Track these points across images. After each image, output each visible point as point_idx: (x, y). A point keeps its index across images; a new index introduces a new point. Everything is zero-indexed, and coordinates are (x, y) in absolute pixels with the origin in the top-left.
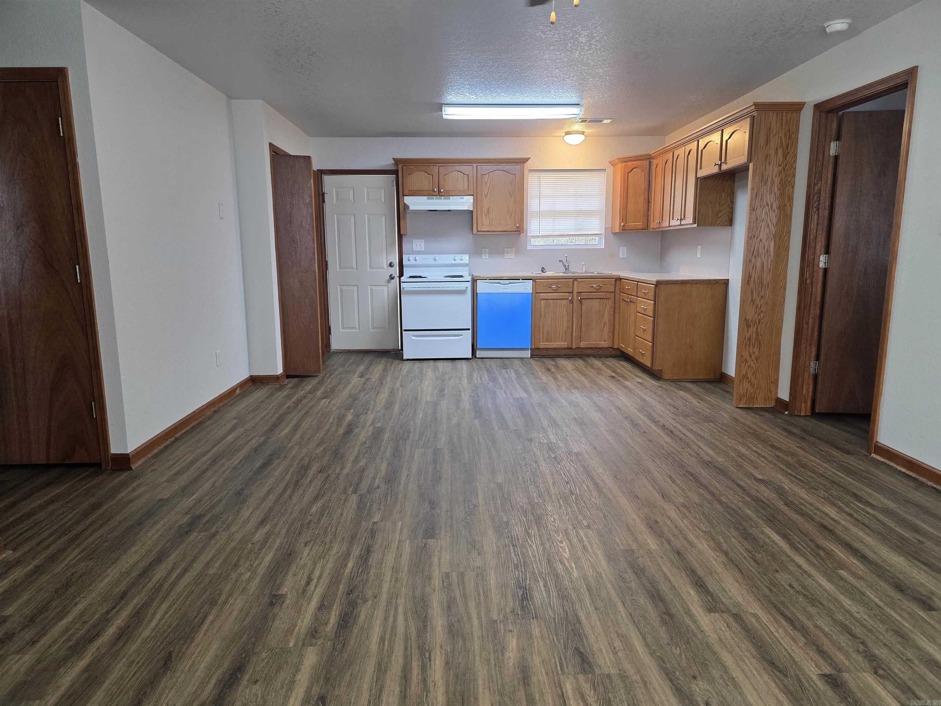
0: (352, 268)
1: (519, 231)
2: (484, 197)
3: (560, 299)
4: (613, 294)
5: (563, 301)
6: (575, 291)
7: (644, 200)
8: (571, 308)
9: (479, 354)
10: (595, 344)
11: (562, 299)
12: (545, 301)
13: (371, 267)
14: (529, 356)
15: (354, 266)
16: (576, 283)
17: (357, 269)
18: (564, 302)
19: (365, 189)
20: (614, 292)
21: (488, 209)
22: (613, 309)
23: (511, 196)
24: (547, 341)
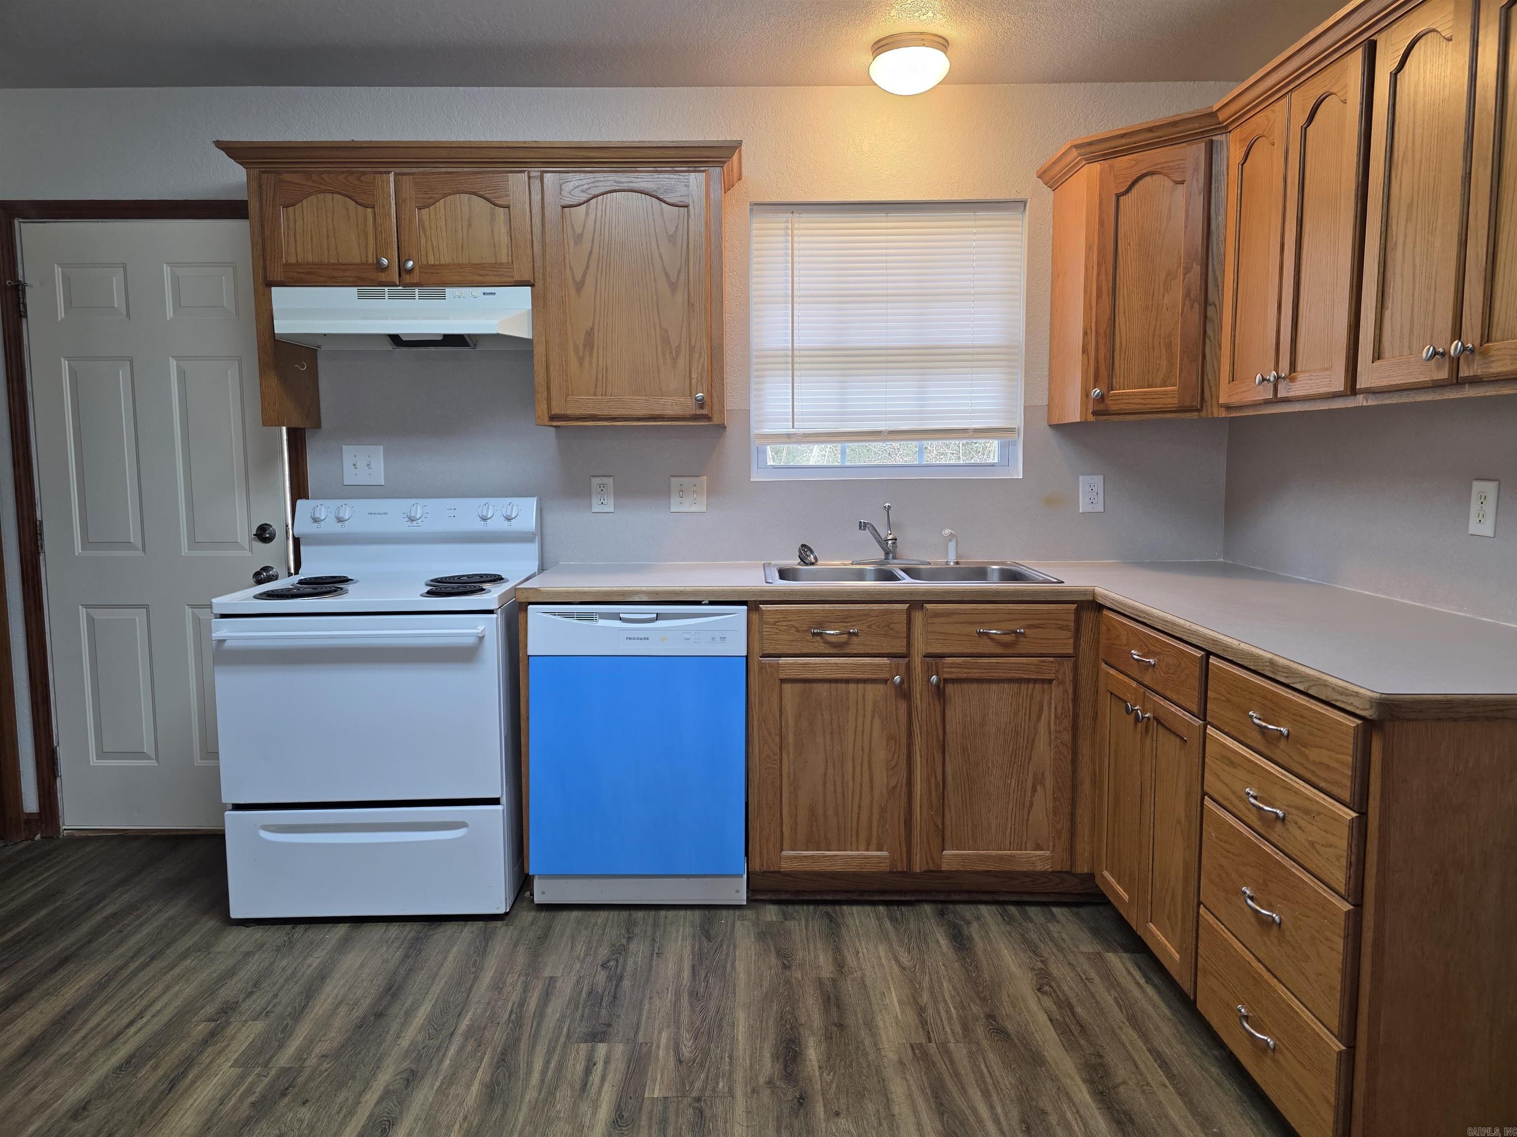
0: (127, 545)
1: (707, 418)
2: (572, 291)
3: (858, 681)
4: (1068, 665)
5: (869, 687)
6: (920, 647)
7: (1187, 295)
8: (903, 719)
9: (542, 892)
10: (1001, 858)
11: (865, 681)
12: (798, 687)
13: (194, 543)
14: (742, 898)
15: (134, 536)
16: (918, 618)
17: (144, 550)
18: (873, 692)
19: (166, 269)
20: (1074, 656)
21: (590, 334)
22: (1067, 723)
23: (673, 286)
24: (811, 843)
